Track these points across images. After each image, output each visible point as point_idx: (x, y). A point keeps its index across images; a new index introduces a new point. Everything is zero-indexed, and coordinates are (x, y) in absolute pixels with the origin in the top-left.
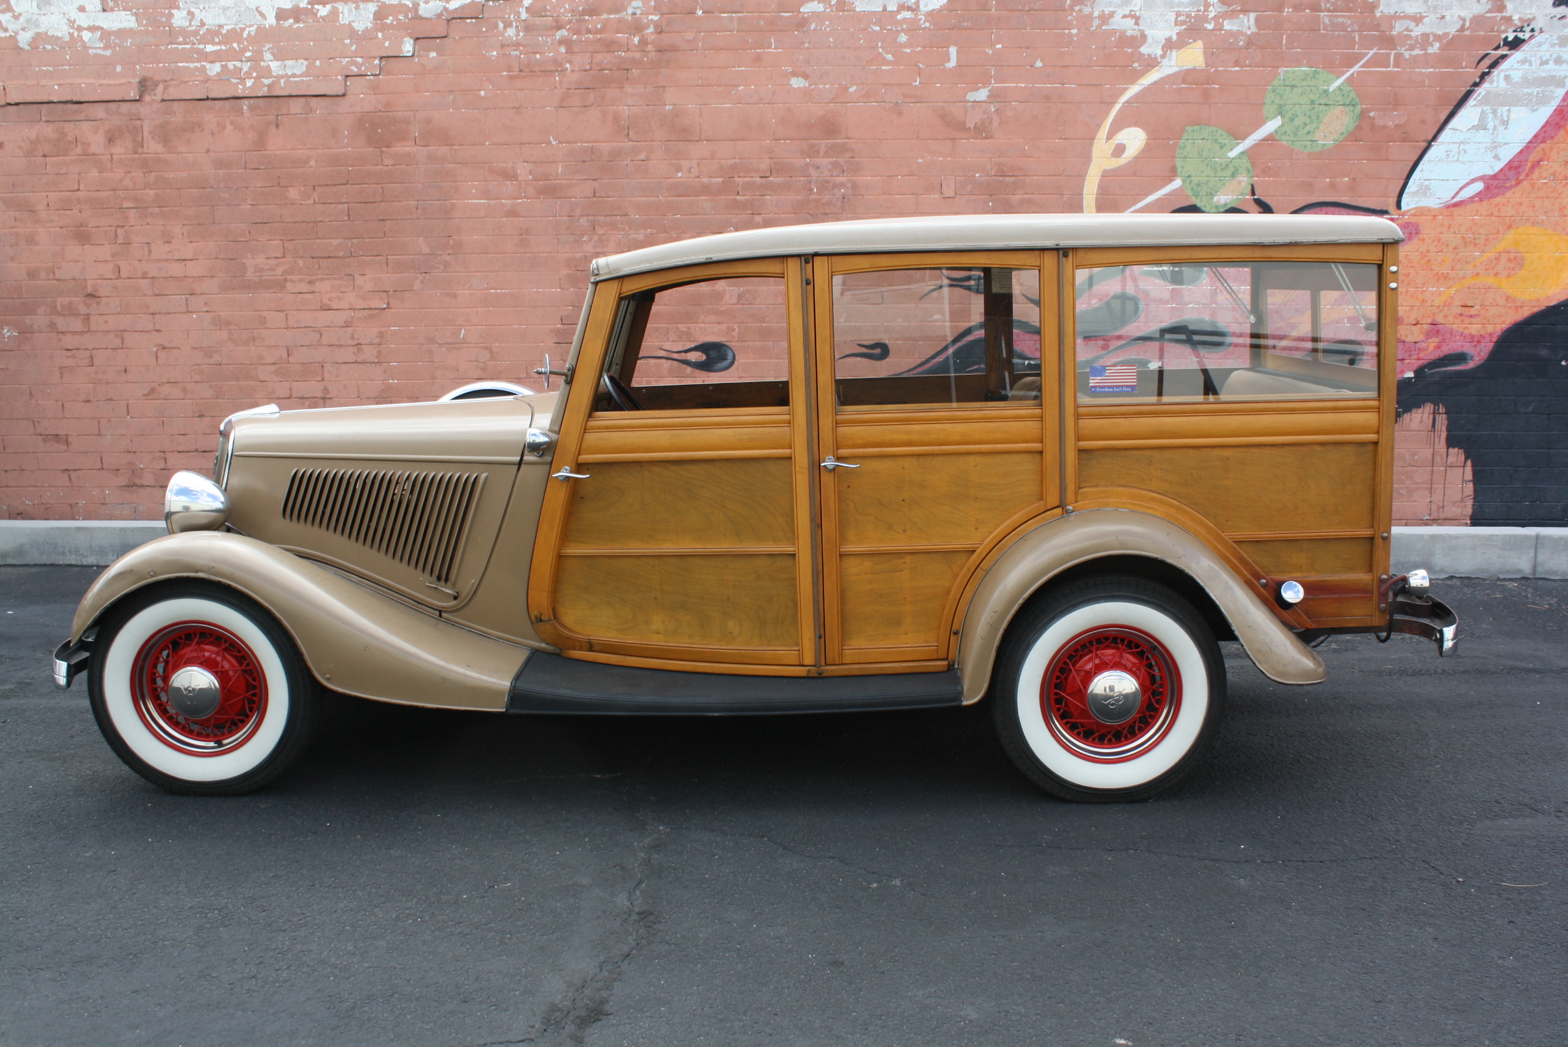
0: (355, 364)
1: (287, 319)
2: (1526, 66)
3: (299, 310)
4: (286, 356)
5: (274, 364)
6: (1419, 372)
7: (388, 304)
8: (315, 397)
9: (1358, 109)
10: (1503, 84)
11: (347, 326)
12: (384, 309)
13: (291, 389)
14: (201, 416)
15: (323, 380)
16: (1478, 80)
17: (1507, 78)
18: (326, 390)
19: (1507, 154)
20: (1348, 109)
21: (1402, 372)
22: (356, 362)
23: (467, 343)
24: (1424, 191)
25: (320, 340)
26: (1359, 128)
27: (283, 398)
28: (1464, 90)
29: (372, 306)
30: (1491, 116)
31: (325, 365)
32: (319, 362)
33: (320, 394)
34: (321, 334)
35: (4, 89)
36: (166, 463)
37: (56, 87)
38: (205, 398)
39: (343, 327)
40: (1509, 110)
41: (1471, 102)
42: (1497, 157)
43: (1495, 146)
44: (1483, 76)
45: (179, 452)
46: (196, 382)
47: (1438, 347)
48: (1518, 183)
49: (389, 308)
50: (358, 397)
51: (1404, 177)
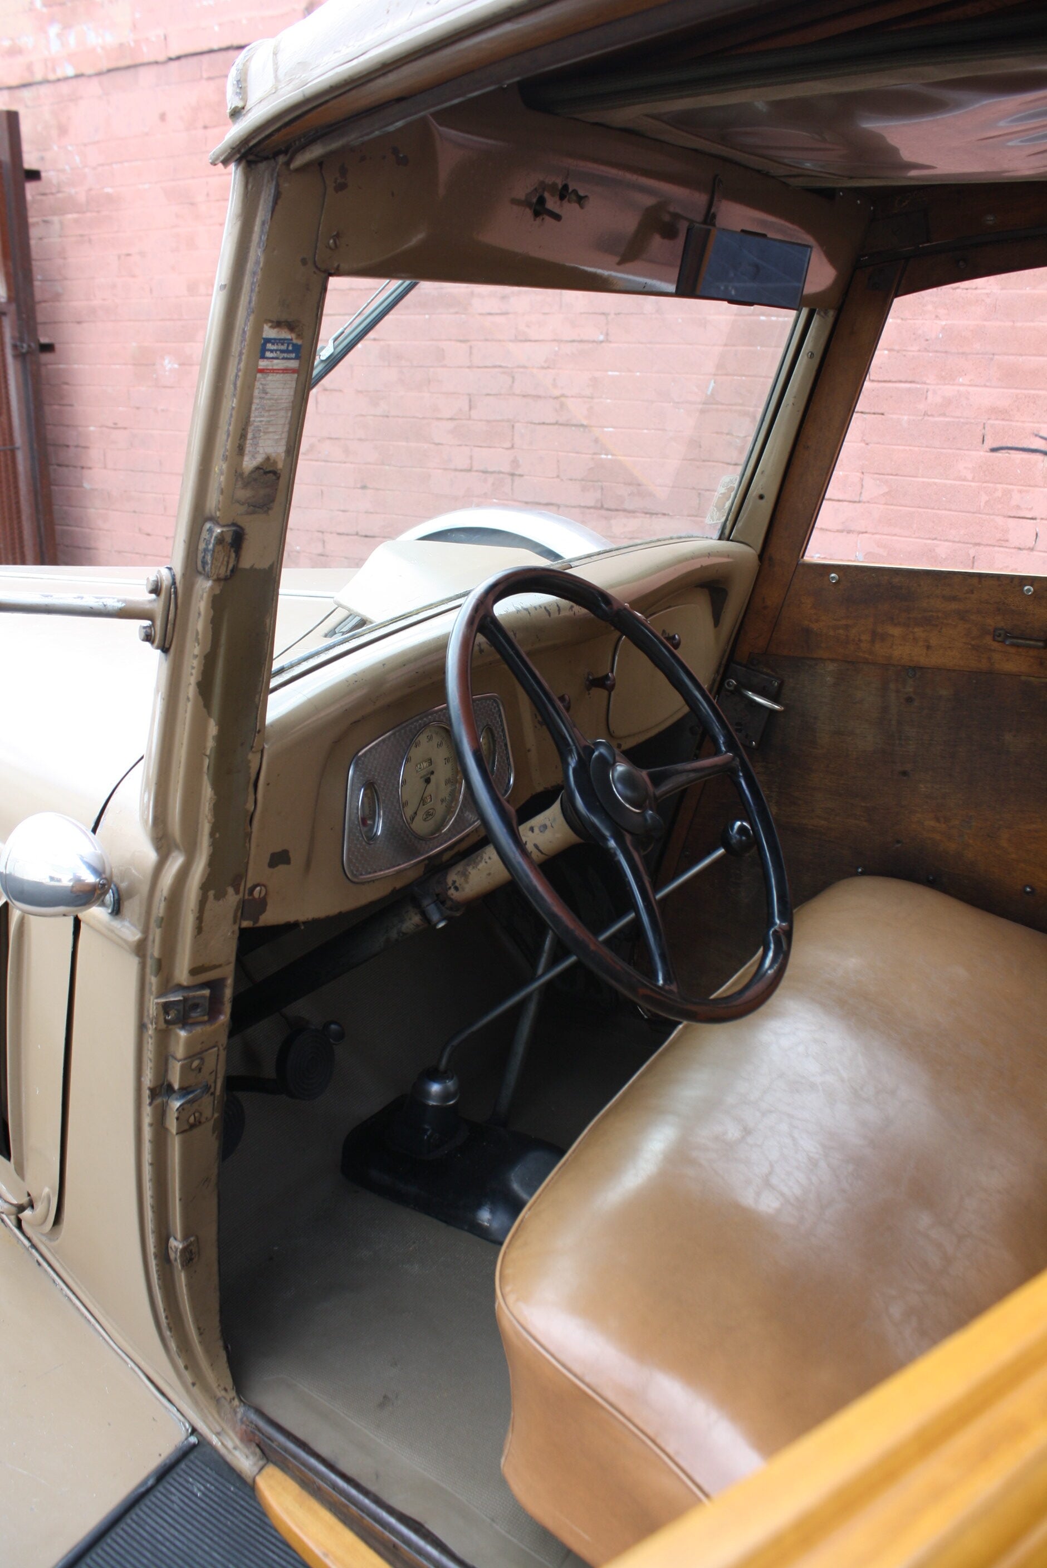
0: (556, 427)
1: (471, 353)
3: (487, 340)
4: (467, 408)
5: (451, 419)
7: (607, 334)
8: (500, 472)
11: (548, 367)
12: (602, 342)
13: (471, 457)
14: (364, 487)
15: (512, 447)
18: (515, 463)
22: (556, 423)
23: (717, 403)
25: (511, 387)
27: (461, 470)
29: (586, 338)
31: (517, 425)
32: (508, 421)
33: (506, 468)
34: (513, 378)
35: (165, 38)
36: (324, 547)
37: (216, 28)
38: (369, 463)
39: (543, 368)
45: (339, 534)
46: (360, 440)
49: (607, 341)
50: (558, 477)
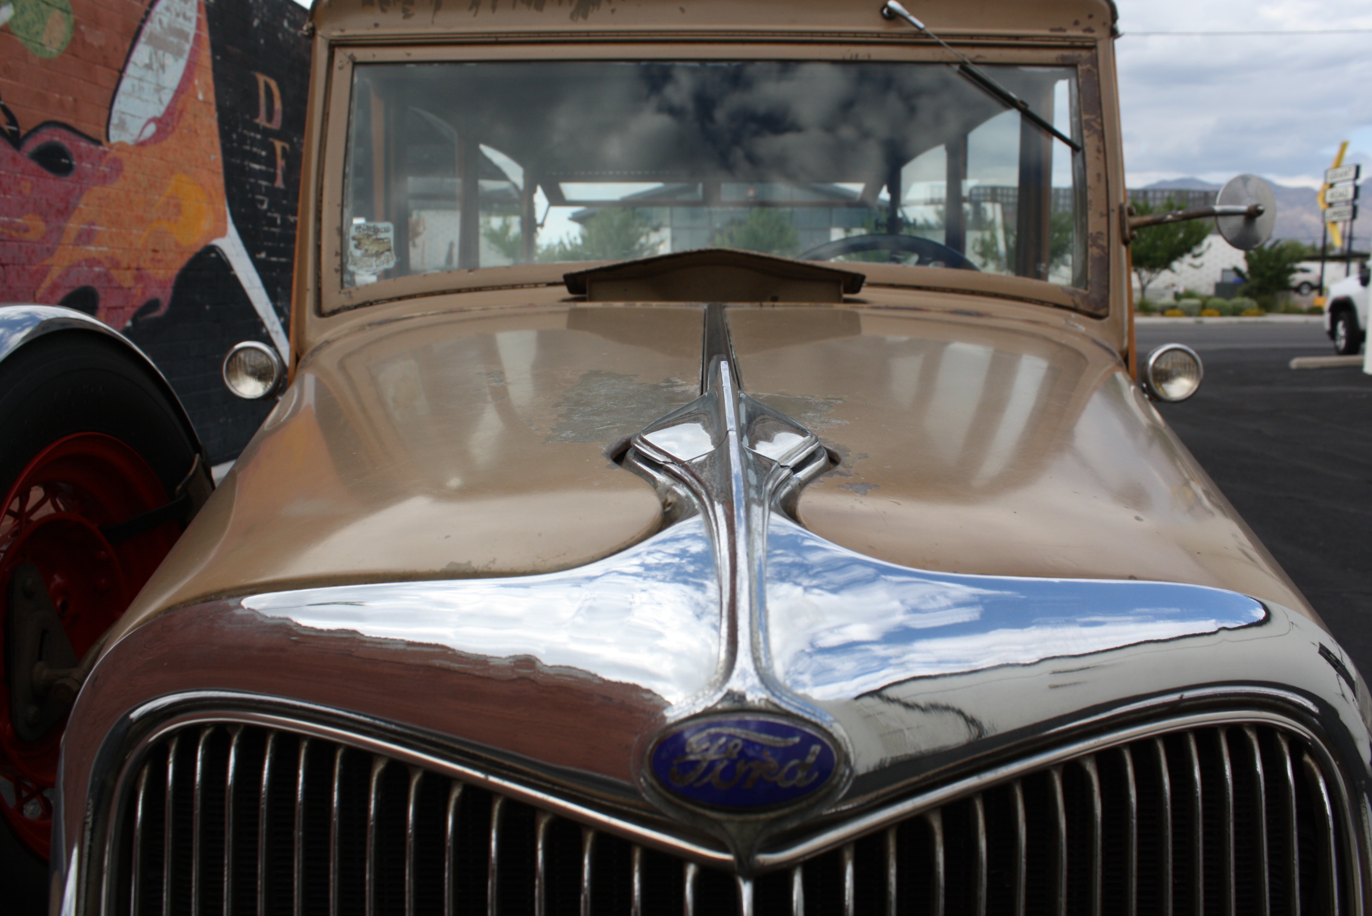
2: (168, 14)
6: (134, 320)
9: (72, 17)
10: (158, 27)
16: (143, 16)
17: (160, 21)
19: (167, 97)
20: (65, 15)
21: (124, 321)
24: (122, 125)
26: (74, 41)
28: (137, 23)
30: (154, 57)
40: (164, 55)
41: (143, 39)
42: (160, 100)
43: (159, 89)
44: (148, 13)
47: (143, 293)
48: (174, 129)
51: (108, 105)
